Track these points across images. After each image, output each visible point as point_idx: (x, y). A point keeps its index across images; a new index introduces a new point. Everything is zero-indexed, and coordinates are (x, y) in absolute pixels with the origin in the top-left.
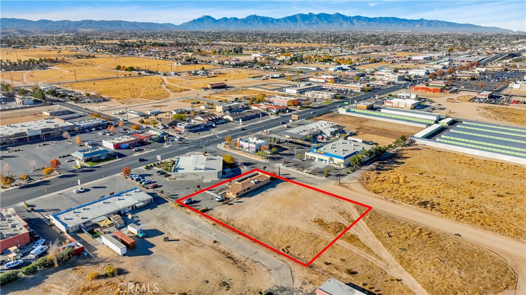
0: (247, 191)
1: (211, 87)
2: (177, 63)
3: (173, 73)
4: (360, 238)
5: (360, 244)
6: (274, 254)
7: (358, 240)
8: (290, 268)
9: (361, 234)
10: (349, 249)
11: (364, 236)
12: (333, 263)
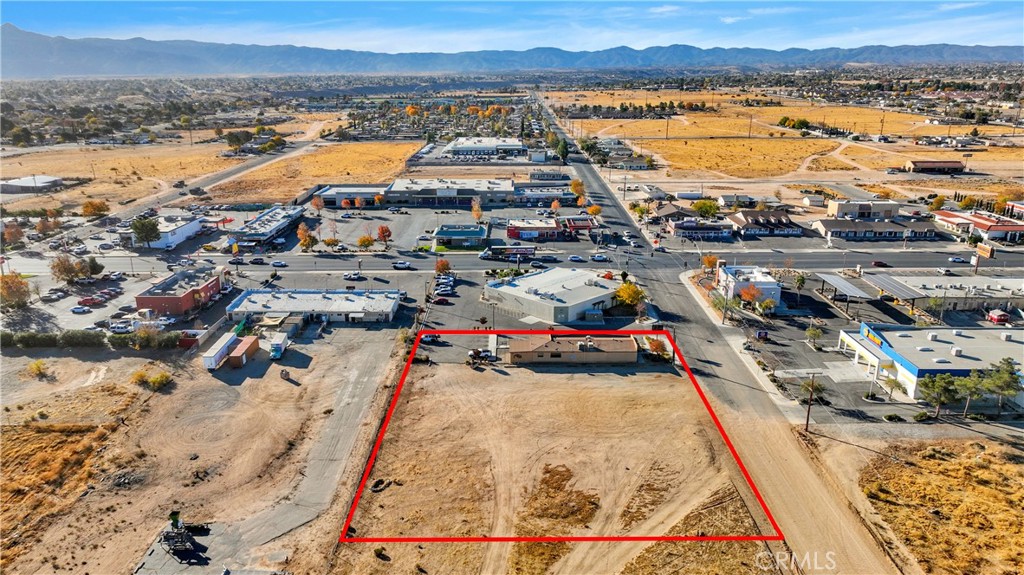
0: (547, 358)
1: (912, 166)
2: (932, 121)
3: (876, 138)
4: (563, 559)
5: (534, 568)
6: (350, 480)
7: (554, 558)
8: (318, 517)
9: (588, 553)
10: (488, 561)
11: (581, 562)
12: (391, 562)
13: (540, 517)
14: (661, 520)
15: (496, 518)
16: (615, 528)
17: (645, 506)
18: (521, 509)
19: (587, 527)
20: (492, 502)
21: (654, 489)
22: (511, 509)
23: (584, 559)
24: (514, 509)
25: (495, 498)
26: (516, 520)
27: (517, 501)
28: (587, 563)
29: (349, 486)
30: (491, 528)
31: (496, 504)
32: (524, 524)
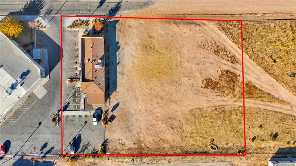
4: (255, 84)
5: (259, 93)
6: (211, 159)
7: (255, 87)
8: (232, 164)
9: (252, 76)
10: (256, 107)
11: (256, 79)
12: (256, 136)
13: (234, 91)
14: (235, 51)
15: (234, 105)
16: (239, 67)
17: (228, 55)
18: (229, 97)
19: (239, 75)
20: (225, 107)
21: (218, 50)
22: (229, 100)
23: (254, 78)
24: (229, 99)
25: (223, 106)
26: (235, 99)
27: (225, 98)
28: (256, 77)
29: (215, 159)
30: (240, 107)
31: (227, 105)
32: (237, 96)
